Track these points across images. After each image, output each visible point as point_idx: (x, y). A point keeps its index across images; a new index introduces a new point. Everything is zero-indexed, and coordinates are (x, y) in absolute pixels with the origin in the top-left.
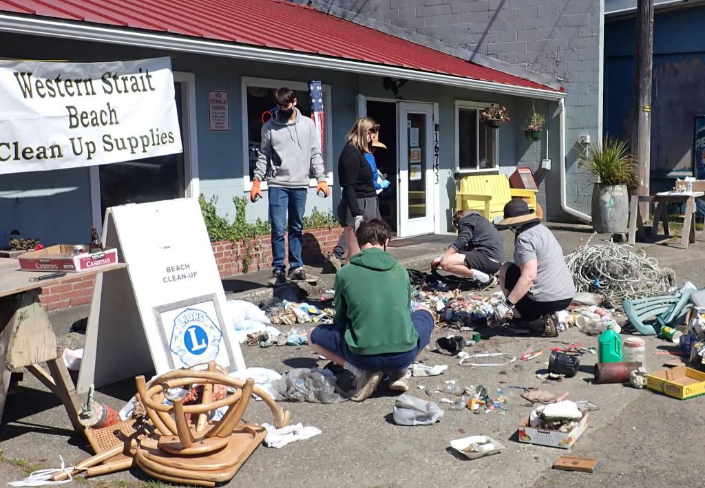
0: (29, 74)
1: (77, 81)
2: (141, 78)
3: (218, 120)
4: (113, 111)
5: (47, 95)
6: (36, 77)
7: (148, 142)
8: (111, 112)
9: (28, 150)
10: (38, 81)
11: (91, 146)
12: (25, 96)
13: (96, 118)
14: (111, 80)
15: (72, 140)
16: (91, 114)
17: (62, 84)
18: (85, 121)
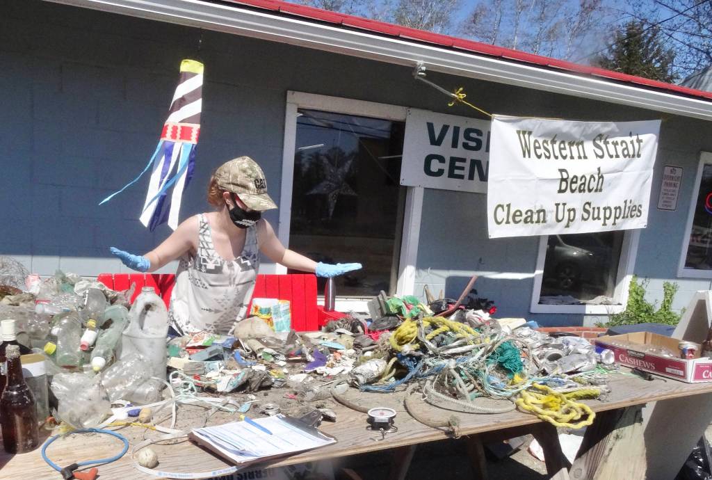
0: (530, 133)
1: (571, 144)
2: (632, 142)
3: (668, 198)
4: (602, 177)
5: (543, 156)
6: (534, 137)
7: (620, 214)
8: (599, 178)
9: (518, 213)
10: (536, 141)
11: (572, 213)
12: (524, 156)
13: (584, 184)
14: (601, 144)
15: (557, 205)
16: (581, 180)
17: (556, 146)
18: (574, 186)
